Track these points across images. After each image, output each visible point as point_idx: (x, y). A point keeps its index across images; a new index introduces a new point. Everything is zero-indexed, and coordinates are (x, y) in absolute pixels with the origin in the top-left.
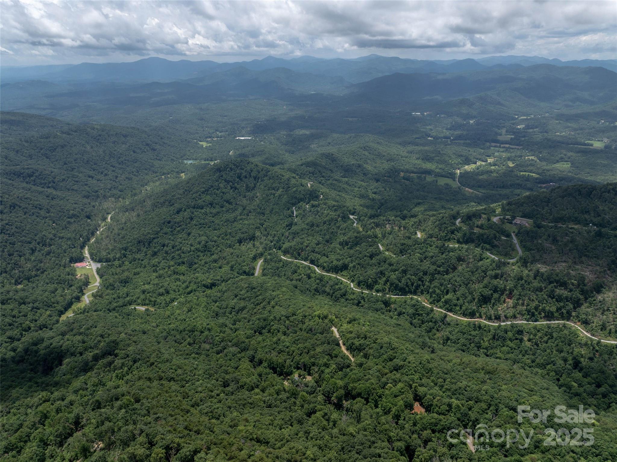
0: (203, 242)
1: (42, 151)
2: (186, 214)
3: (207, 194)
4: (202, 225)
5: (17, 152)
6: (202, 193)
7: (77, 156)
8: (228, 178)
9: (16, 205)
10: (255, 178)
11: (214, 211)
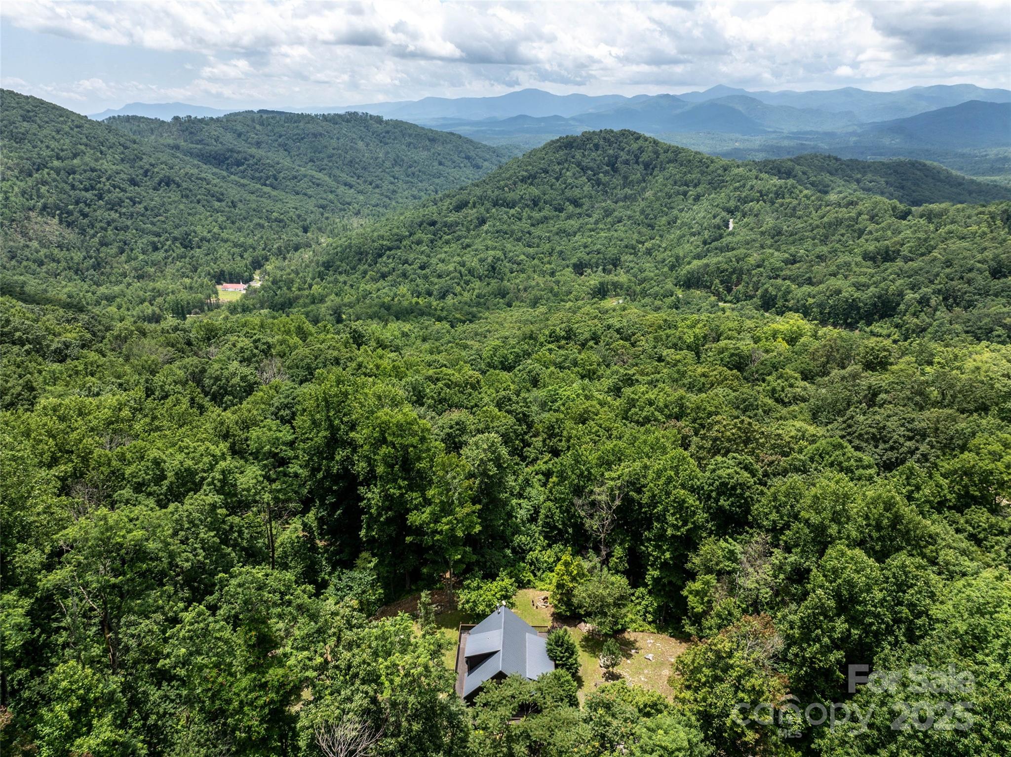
0: (490, 260)
1: (280, 140)
2: (472, 213)
3: (531, 184)
4: (499, 233)
5: (239, 135)
6: (522, 181)
7: (334, 152)
8: (585, 162)
9: (174, 181)
10: (647, 166)
11: (537, 215)
